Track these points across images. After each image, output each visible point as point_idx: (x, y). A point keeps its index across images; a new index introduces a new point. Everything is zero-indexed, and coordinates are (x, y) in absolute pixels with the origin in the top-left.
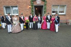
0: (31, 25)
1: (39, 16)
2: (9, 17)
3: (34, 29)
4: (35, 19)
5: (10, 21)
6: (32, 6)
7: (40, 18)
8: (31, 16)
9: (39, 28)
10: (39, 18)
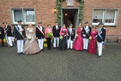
0: (56, 42)
1: (71, 26)
2: (20, 27)
3: (61, 49)
4: (63, 32)
5: (21, 33)
6: (59, 9)
7: (73, 30)
8: (57, 27)
9: (70, 48)
10: (71, 30)
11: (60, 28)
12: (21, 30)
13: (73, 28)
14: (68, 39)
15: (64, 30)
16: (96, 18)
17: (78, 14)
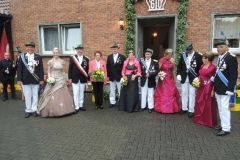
3: (126, 110)
7: (153, 63)
9: (147, 108)
10: (148, 63)
13: (153, 58)
14: (143, 85)
17: (176, 27)
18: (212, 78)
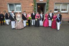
0: (33, 22)
1: (42, 13)
5: (13, 17)
6: (35, 3)
8: (34, 14)
11: (35, 14)
12: (13, 15)
14: (40, 20)
15: (38, 15)
16: (56, 8)
17: (46, 6)
18: (56, 19)
